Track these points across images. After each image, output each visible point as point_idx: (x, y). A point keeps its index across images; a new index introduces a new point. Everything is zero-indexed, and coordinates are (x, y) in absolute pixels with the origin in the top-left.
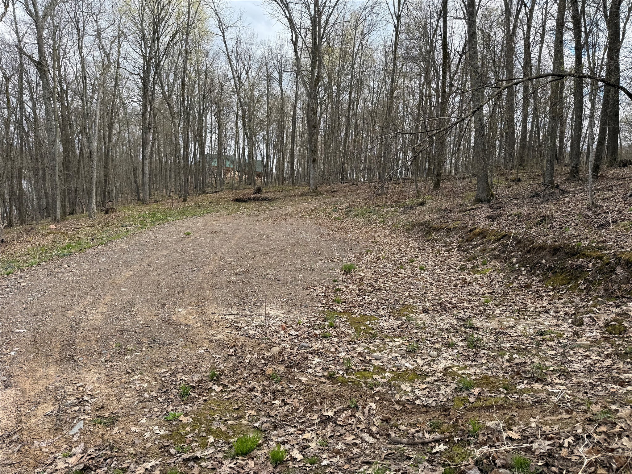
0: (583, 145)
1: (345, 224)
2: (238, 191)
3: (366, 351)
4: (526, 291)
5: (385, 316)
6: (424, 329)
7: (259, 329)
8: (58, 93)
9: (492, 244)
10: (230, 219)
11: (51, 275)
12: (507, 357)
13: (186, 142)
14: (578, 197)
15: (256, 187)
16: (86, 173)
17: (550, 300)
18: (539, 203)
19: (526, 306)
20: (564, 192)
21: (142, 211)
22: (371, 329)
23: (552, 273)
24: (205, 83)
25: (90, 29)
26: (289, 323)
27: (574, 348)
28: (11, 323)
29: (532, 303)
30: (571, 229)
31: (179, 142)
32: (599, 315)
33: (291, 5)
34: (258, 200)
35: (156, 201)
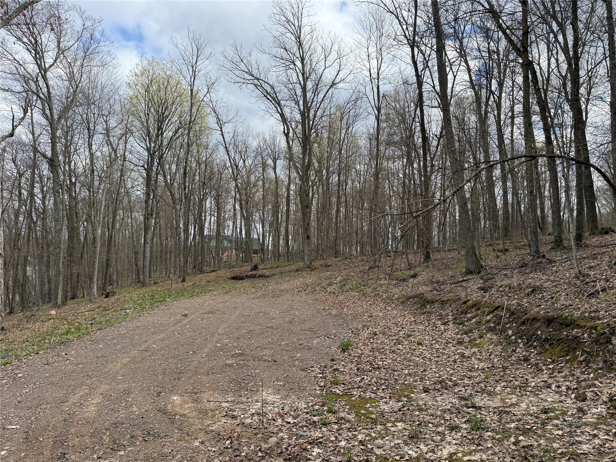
0: (564, 214)
1: (341, 298)
2: (235, 269)
3: (367, 438)
4: (525, 365)
5: (386, 398)
6: (426, 410)
7: (256, 418)
8: (67, 186)
9: (486, 316)
10: (227, 297)
11: (48, 364)
12: (512, 439)
13: (186, 225)
14: (565, 266)
15: (253, 264)
16: (89, 259)
17: (550, 374)
18: (527, 273)
19: (527, 381)
20: (550, 262)
21: (141, 294)
22: (372, 413)
23: (549, 345)
24: (205, 172)
25: (100, 128)
26: (287, 409)
27: (581, 426)
28: (5, 419)
29: (533, 378)
30: (562, 299)
31: (179, 226)
32: (601, 389)
33: (282, 103)
34: (254, 277)
35: (155, 283)
